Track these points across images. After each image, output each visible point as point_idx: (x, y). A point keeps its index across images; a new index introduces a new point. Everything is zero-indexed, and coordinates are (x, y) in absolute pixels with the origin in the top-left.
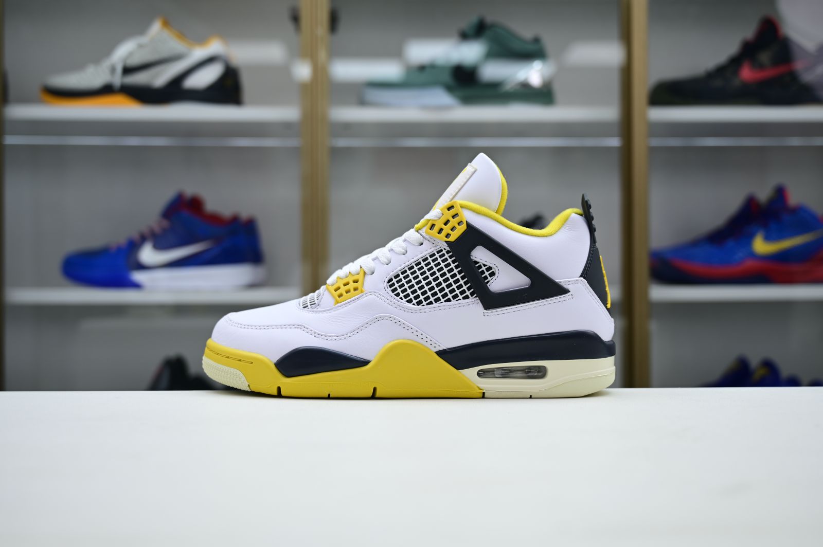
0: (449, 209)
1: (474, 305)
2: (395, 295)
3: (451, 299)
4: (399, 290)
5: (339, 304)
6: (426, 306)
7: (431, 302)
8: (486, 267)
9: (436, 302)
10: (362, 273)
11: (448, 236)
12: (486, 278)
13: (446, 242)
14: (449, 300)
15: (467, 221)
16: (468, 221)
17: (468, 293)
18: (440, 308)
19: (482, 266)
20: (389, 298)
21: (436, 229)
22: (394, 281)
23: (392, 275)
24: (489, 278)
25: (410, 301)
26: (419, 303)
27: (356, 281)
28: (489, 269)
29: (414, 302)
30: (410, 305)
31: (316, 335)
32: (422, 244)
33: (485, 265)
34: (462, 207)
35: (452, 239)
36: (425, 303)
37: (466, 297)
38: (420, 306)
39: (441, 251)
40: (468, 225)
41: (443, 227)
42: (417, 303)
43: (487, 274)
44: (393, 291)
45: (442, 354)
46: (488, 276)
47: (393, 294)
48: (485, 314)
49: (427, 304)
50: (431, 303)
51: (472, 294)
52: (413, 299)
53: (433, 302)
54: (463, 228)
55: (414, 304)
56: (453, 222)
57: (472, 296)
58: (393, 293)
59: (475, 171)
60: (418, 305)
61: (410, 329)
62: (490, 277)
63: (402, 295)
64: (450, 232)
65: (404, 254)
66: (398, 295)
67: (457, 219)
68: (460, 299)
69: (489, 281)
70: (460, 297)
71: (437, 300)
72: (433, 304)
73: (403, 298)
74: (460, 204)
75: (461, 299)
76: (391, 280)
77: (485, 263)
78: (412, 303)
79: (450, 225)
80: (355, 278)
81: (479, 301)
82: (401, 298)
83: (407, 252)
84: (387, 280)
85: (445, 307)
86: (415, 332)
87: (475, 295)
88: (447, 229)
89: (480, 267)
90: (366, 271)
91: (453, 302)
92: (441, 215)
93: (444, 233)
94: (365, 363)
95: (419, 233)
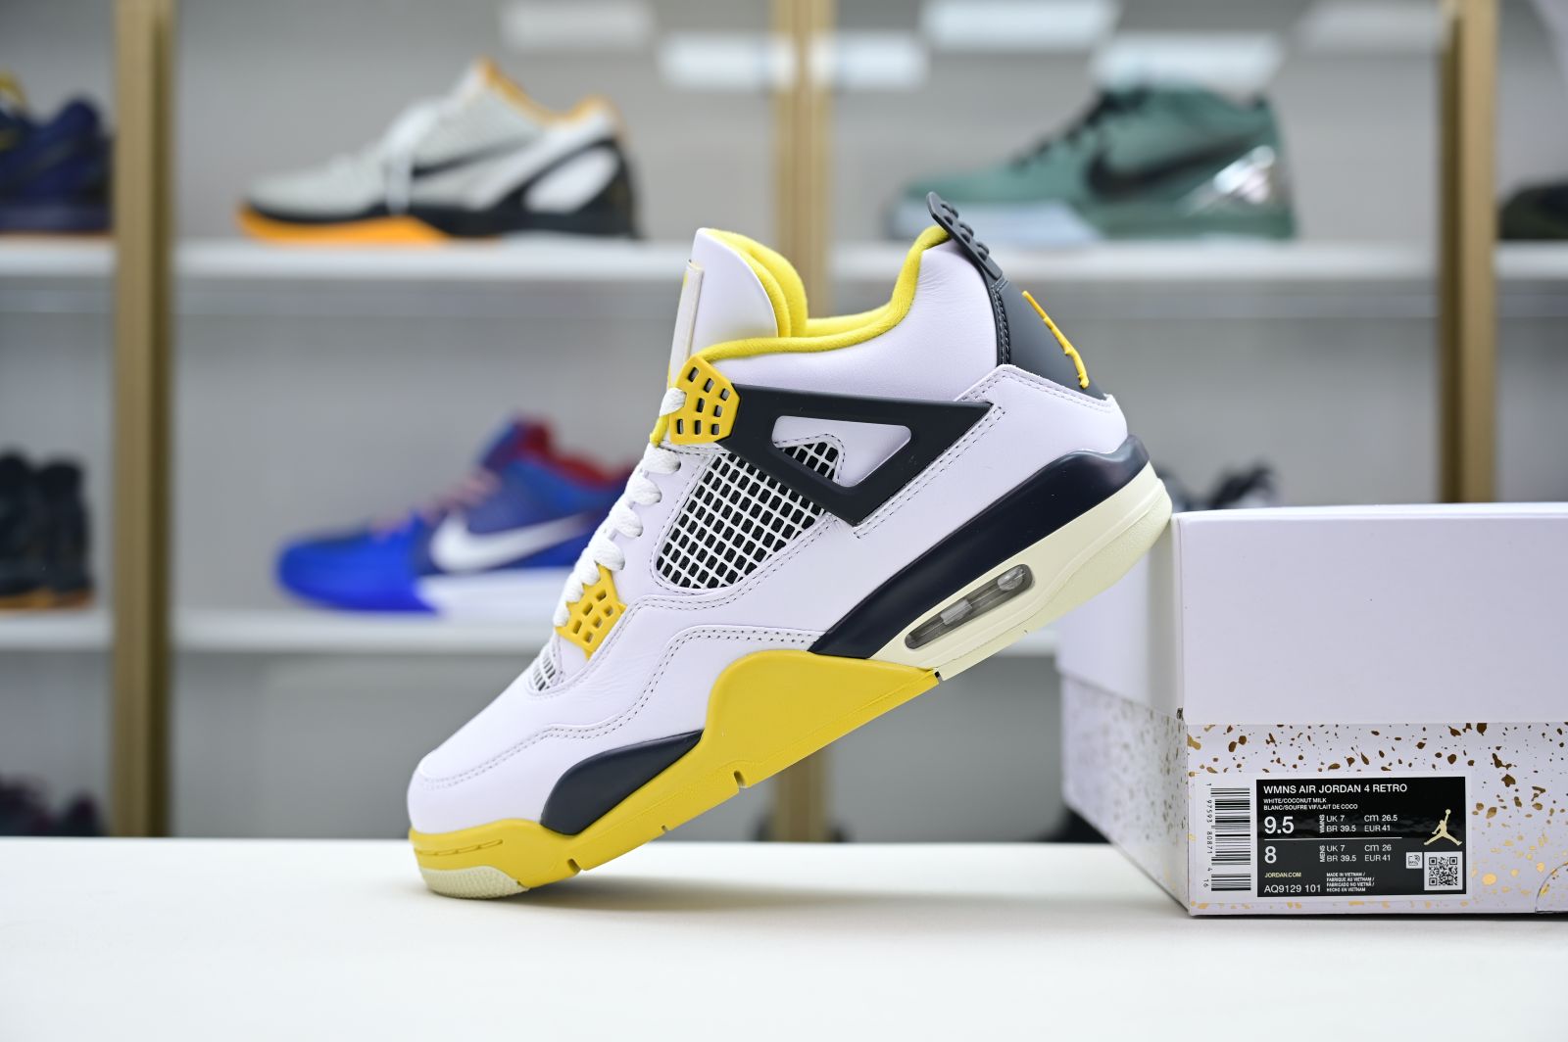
0: (690, 378)
1: (829, 528)
2: (681, 585)
3: (784, 539)
4: (685, 573)
5: (594, 655)
6: (746, 578)
7: (751, 564)
8: (814, 447)
9: (759, 561)
10: (606, 575)
11: (714, 429)
12: (824, 467)
13: (718, 442)
14: (780, 545)
15: (733, 385)
16: (736, 382)
17: (807, 513)
18: (773, 568)
19: (806, 449)
20: (674, 598)
21: (688, 426)
22: (667, 560)
23: (657, 551)
24: (831, 465)
25: (713, 584)
26: (732, 577)
27: (601, 597)
28: (821, 448)
29: (722, 580)
30: (717, 590)
31: (583, 733)
32: (679, 466)
33: (810, 446)
34: (710, 361)
35: (725, 431)
36: (740, 573)
37: (809, 522)
38: (736, 584)
39: (719, 461)
40: (740, 390)
41: (698, 416)
42: (727, 579)
43: (822, 459)
44: (675, 579)
45: (820, 647)
46: (827, 462)
47: (676, 587)
48: (859, 533)
49: (747, 573)
50: (752, 567)
51: (815, 511)
52: (717, 577)
53: (755, 562)
54: (733, 399)
55: (723, 585)
56: (711, 400)
57: (817, 514)
58: (676, 583)
59: (702, 276)
60: (732, 583)
61: (740, 635)
62: (831, 461)
63: (694, 580)
64: (715, 420)
65: (659, 501)
66: (686, 583)
67: (715, 390)
68: (799, 532)
69: (833, 471)
70: (798, 527)
71: (760, 555)
72: (756, 567)
73: (699, 583)
74: (705, 358)
75: (801, 529)
76: (660, 562)
77: (808, 442)
78: (719, 585)
79: (708, 408)
80: (597, 591)
81: (835, 518)
82: (696, 586)
83: (660, 494)
84: (653, 565)
85: (780, 562)
86: (752, 636)
87: (822, 510)
88: (706, 418)
89: (803, 454)
90: (610, 566)
91: (790, 543)
92: (683, 396)
93: (705, 428)
94: (692, 739)
95: (663, 448)
